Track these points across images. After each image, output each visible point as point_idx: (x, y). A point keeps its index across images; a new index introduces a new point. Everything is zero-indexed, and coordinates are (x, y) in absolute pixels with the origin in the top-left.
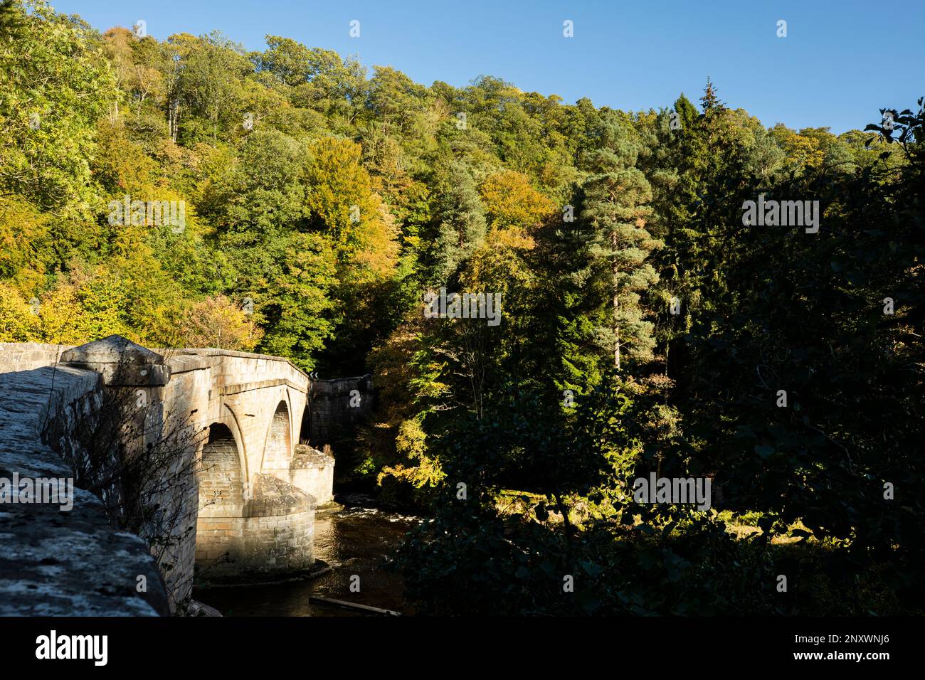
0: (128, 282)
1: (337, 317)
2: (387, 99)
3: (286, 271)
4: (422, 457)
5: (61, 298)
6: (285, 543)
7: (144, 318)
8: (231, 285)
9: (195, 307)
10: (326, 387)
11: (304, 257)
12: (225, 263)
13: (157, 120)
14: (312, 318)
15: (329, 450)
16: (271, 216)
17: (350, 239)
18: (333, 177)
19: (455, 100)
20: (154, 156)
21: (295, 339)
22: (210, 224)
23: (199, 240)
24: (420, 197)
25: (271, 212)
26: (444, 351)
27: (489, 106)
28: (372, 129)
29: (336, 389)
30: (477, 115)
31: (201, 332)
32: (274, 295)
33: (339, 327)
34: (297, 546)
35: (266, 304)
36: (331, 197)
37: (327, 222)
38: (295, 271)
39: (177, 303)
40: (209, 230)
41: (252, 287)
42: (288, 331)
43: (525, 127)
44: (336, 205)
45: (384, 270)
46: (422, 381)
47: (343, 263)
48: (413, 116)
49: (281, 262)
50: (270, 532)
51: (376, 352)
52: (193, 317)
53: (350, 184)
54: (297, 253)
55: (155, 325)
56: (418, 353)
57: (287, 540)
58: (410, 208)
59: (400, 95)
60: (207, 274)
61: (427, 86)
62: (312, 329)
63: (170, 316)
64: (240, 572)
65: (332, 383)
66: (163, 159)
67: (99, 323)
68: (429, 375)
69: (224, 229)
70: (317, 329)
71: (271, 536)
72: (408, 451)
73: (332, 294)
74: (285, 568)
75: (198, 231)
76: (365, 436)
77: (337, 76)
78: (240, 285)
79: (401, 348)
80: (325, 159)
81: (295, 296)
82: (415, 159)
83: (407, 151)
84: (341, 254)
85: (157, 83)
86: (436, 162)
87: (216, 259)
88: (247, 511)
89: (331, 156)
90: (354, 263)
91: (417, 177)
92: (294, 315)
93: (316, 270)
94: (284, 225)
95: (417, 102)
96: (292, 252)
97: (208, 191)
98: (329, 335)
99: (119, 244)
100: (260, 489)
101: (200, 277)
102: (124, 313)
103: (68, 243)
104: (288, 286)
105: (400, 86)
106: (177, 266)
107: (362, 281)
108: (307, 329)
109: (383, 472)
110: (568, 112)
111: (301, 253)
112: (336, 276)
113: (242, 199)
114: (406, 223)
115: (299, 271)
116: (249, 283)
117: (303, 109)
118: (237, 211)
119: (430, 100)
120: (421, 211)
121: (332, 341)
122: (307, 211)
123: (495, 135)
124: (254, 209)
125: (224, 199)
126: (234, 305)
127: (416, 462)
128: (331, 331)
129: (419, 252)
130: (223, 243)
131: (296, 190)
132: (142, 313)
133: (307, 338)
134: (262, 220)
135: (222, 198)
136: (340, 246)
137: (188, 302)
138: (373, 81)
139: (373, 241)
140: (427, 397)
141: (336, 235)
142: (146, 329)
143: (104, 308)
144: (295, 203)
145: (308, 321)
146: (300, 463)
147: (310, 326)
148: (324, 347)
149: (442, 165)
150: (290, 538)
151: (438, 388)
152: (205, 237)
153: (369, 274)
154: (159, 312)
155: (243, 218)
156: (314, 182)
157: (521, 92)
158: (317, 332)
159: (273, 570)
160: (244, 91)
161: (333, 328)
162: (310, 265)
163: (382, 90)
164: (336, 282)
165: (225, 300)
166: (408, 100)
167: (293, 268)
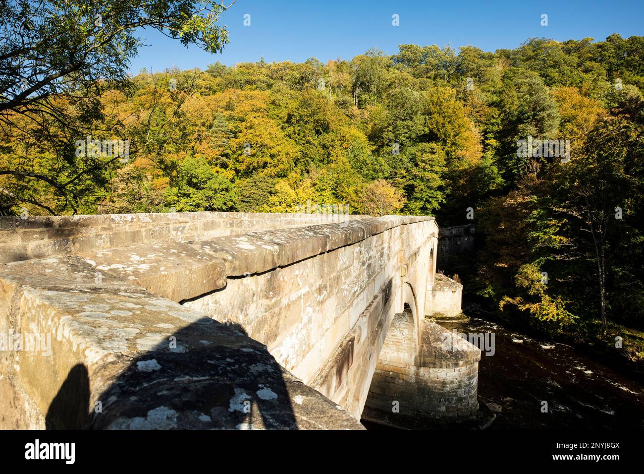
0: (335, 175)
1: (447, 189)
2: (469, 64)
3: (417, 165)
4: (543, 295)
5: (305, 185)
6: (454, 393)
7: (343, 194)
8: (387, 175)
9: (369, 187)
10: (447, 232)
11: (426, 157)
12: (383, 164)
13: (348, 98)
14: (432, 191)
15: (458, 278)
16: (407, 135)
17: (453, 144)
18: (441, 109)
19: (512, 57)
20: (347, 115)
21: (422, 203)
22: (375, 145)
23: (370, 153)
24: (493, 116)
25: (407, 133)
26: (565, 210)
27: (536, 55)
28: (461, 81)
29: (451, 233)
30: (528, 63)
31: (372, 200)
32: (410, 179)
33: (448, 196)
34: (464, 396)
35: (406, 184)
36: (441, 120)
37: (439, 135)
38: (422, 165)
39: (360, 185)
40: (374, 148)
41: (398, 176)
42: (418, 199)
43: (565, 63)
44: (444, 125)
45: (475, 161)
46: (541, 235)
47: (448, 159)
48: (485, 71)
49: (414, 160)
50: (440, 382)
51: (478, 210)
52: (368, 192)
53: (451, 111)
54: (422, 155)
55: (349, 198)
56: (535, 212)
57: (456, 390)
58: (486, 124)
59: (476, 60)
60: (374, 170)
61: (493, 52)
62: (432, 197)
63: (356, 192)
64: (414, 413)
65: (450, 230)
66: (352, 116)
67: (323, 197)
68: (547, 230)
69: (381, 146)
70: (436, 197)
71: (441, 386)
72: (529, 288)
73: (443, 176)
74: (455, 417)
75: (369, 149)
76: (484, 271)
77: (438, 57)
78: (391, 175)
79: (517, 207)
80: (435, 99)
81: (422, 179)
82: (488, 94)
83: (483, 91)
84: (447, 153)
85: (347, 79)
86: (504, 94)
87: (379, 161)
88: (418, 361)
89: (439, 98)
90: (455, 158)
91: (492, 104)
92: (422, 190)
93: (434, 163)
94: (413, 141)
95: (488, 62)
96: (419, 154)
97: (373, 128)
98: (442, 201)
99: (331, 158)
100: (428, 338)
101: (371, 172)
102: (334, 191)
103: (309, 160)
104: (418, 173)
105: (477, 55)
106: (359, 166)
107: (461, 168)
108: (430, 197)
109: (504, 300)
110: (600, 47)
111: (424, 154)
112: (446, 166)
113: (391, 128)
114: (485, 132)
115: (424, 164)
116: (396, 174)
117: (420, 78)
118: (388, 135)
119: (496, 60)
120: (495, 124)
121: (444, 204)
122: (427, 130)
123: (542, 72)
124: (397, 132)
125: (381, 131)
126: (389, 185)
127: (537, 299)
128: (443, 198)
129: (495, 148)
130: (382, 153)
131: (419, 119)
132: (342, 192)
133: (430, 202)
134: (402, 138)
135: (380, 130)
136: (447, 149)
137: (365, 185)
138: (459, 56)
139: (467, 144)
140: (548, 247)
141: (445, 142)
142: (344, 200)
143: (324, 190)
144: (419, 125)
145: (429, 193)
146: (439, 287)
147: (432, 195)
148: (439, 207)
149: (508, 95)
150: (458, 389)
151: (559, 241)
152: (372, 151)
153: (465, 164)
154: (351, 190)
155: (392, 138)
156: (430, 114)
157: (558, 42)
158: (435, 199)
159: (444, 417)
160: (388, 76)
161: (445, 197)
162: (430, 161)
163: (466, 59)
164: (446, 169)
165: (384, 182)
166: (481, 62)
167: (420, 163)
